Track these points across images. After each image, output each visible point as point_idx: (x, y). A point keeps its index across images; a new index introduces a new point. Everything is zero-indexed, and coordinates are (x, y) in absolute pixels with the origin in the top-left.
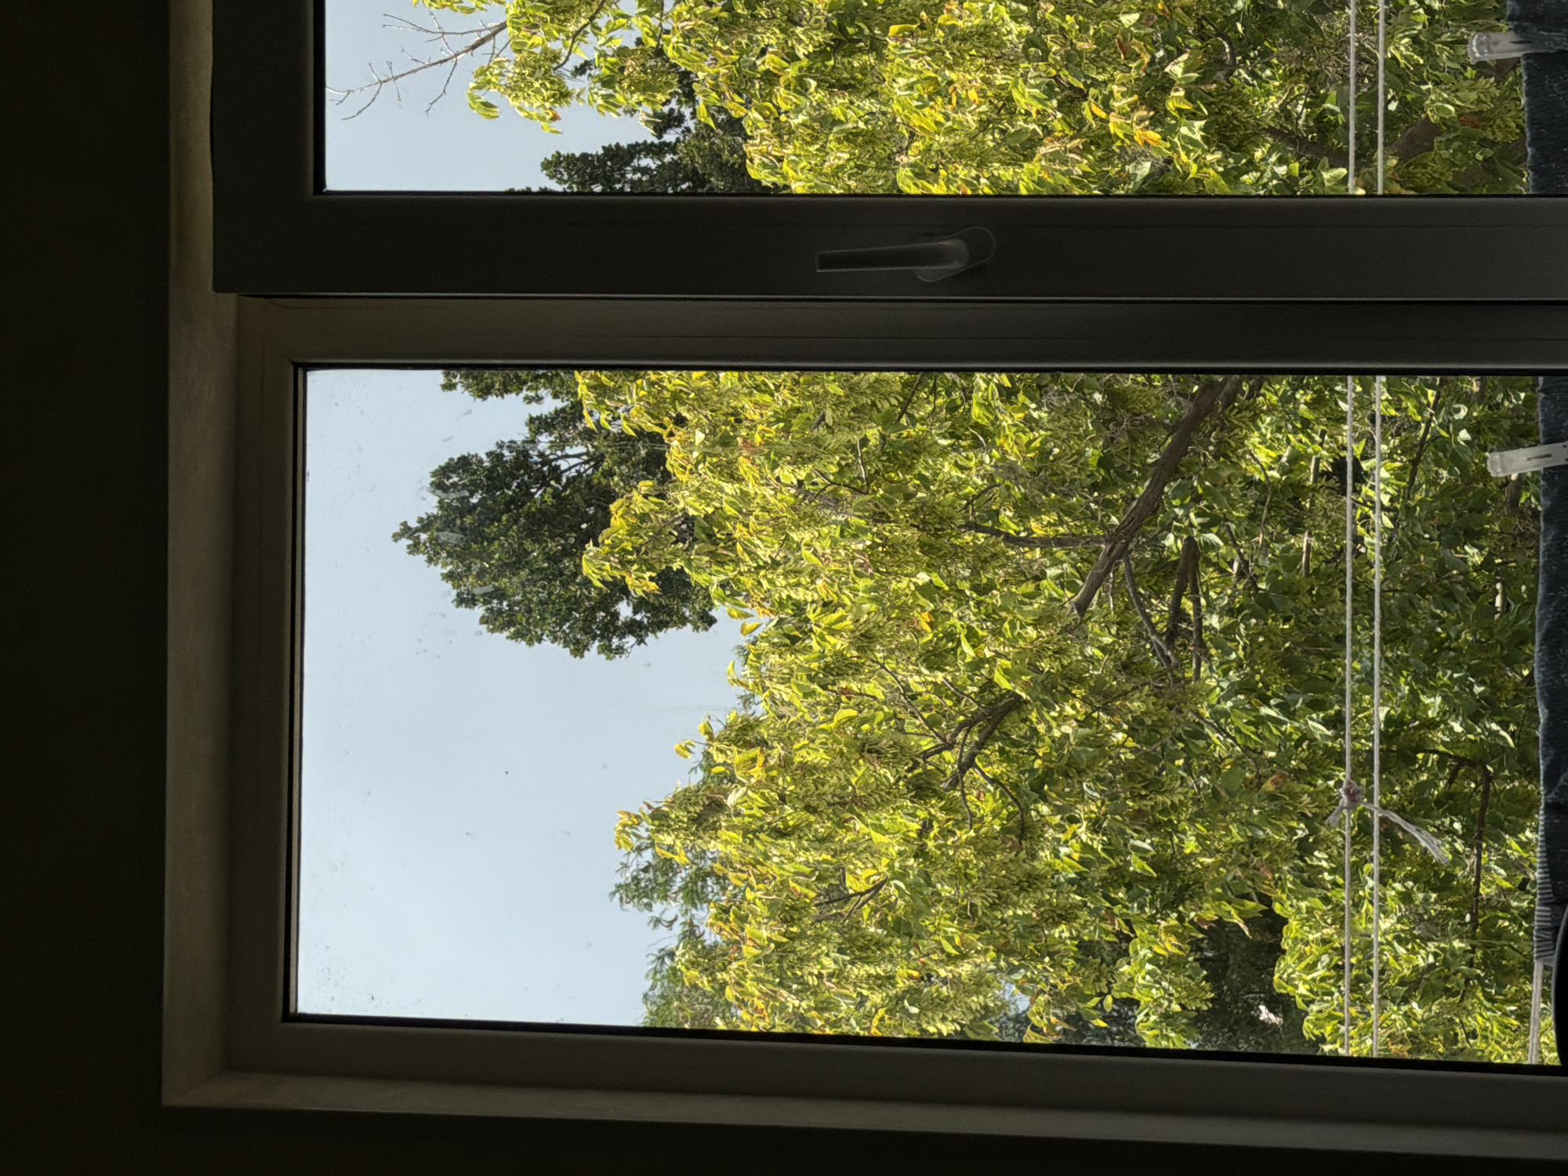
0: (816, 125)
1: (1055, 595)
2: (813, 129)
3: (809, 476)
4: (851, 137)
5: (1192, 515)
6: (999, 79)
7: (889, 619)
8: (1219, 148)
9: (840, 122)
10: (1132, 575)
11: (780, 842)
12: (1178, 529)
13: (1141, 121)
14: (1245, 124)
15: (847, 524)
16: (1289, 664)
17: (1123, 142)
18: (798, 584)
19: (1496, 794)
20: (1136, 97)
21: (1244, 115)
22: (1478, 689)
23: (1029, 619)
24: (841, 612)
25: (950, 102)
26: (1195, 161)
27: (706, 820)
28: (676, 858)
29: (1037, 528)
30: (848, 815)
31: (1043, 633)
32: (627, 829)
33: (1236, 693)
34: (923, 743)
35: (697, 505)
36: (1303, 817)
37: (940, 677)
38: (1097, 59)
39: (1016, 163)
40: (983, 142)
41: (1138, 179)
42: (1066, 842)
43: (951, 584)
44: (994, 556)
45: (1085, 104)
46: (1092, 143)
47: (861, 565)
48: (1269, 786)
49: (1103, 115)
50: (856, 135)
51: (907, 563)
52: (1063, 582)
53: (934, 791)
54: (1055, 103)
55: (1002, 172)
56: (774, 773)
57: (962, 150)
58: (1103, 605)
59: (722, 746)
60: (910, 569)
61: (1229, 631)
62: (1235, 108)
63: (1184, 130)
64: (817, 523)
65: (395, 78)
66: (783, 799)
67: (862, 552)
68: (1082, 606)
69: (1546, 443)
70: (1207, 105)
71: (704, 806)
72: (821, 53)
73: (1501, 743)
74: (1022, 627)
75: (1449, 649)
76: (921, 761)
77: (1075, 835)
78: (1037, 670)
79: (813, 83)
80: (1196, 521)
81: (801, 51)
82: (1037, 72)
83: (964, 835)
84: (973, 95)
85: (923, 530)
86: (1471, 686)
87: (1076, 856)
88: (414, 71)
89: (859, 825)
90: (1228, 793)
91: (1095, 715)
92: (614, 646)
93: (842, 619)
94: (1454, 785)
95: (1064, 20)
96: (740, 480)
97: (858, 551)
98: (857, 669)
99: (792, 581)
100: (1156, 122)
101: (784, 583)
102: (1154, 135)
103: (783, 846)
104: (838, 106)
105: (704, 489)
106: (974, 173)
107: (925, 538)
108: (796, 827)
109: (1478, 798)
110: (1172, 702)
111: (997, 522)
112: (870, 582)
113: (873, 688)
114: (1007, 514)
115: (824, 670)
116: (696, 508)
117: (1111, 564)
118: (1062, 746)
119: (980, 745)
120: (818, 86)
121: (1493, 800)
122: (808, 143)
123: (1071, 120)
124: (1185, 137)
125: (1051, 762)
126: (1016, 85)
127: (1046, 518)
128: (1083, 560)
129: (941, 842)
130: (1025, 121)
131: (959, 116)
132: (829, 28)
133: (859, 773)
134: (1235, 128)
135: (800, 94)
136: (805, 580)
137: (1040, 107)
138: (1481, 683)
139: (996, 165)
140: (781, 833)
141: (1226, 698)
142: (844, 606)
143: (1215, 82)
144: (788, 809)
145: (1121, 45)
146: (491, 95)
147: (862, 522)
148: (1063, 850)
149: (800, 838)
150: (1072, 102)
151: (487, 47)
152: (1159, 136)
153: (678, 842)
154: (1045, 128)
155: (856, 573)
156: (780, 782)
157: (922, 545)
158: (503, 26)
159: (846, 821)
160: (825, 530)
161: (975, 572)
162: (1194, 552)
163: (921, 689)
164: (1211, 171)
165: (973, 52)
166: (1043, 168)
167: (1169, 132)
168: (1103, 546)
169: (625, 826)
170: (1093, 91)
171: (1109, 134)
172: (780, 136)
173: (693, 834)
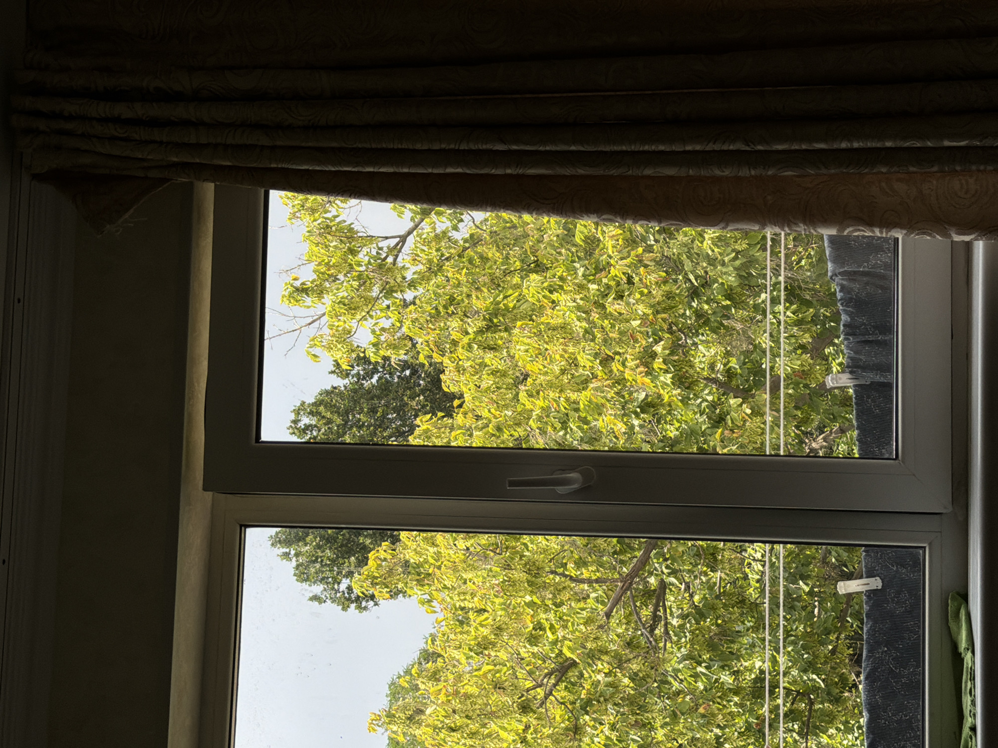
0: (477, 367)
1: (594, 607)
2: (475, 369)
3: (472, 545)
4: (494, 373)
5: (663, 568)
6: (571, 349)
7: (511, 619)
8: (679, 387)
9: (489, 366)
10: (633, 597)
11: (452, 734)
12: (657, 575)
13: (641, 373)
14: (692, 377)
15: (491, 570)
16: (711, 646)
17: (631, 383)
18: (465, 599)
19: (816, 711)
20: (638, 361)
21: (691, 371)
22: (806, 656)
23: (582, 621)
24: (486, 615)
25: (546, 359)
26: (668, 393)
27: (414, 718)
28: (399, 738)
29: (586, 574)
30: (487, 721)
31: (588, 628)
32: (374, 722)
33: (685, 660)
34: (526, 683)
35: (415, 557)
36: (719, 726)
37: (535, 649)
38: (620, 342)
39: (579, 391)
40: (562, 380)
41: (640, 400)
42: (598, 735)
43: (543, 601)
44: (564, 588)
45: (613, 363)
46: (616, 383)
47: (497, 592)
48: (701, 710)
49: (622, 369)
50: (497, 372)
51: (520, 591)
52: (597, 600)
53: (532, 709)
54: (598, 361)
55: (571, 395)
56: (450, 698)
57: (552, 384)
58: (619, 613)
59: (424, 681)
60: (521, 594)
61: (682, 627)
62: (687, 368)
63: (662, 378)
64: (475, 569)
65: (270, 338)
66: (454, 712)
67: (498, 585)
68: (608, 615)
69: (867, 577)
70: (674, 366)
71: (414, 711)
72: (480, 332)
73: (818, 685)
74: (578, 625)
75: (792, 635)
76: (525, 694)
77: (602, 732)
78: (585, 647)
79: (476, 347)
80: (666, 571)
81: (470, 330)
82: (590, 347)
83: (547, 731)
84: (558, 357)
85: (529, 574)
86: (803, 655)
87: (602, 742)
88: (280, 335)
89: (493, 726)
90: (681, 713)
91: (614, 670)
92: (363, 606)
93: (487, 619)
94: (795, 706)
95: (604, 322)
96: (437, 546)
97: (496, 584)
98: (494, 645)
99: (462, 598)
100: (648, 374)
101: (458, 599)
102: (647, 380)
103: (454, 736)
104: (489, 357)
105: (418, 549)
106: (557, 395)
107: (529, 578)
108: (461, 727)
109: (807, 713)
110: (653, 665)
111: (566, 569)
112: (502, 600)
113: (503, 655)
114: (571, 566)
115: (477, 645)
116: (413, 558)
117: (624, 592)
118: (597, 686)
119: (555, 685)
120: (478, 348)
121: (813, 713)
122: (472, 375)
123: (606, 371)
124: (662, 382)
125: (590, 694)
126: (579, 353)
127: (590, 569)
128: (609, 590)
129: (534, 736)
130: (583, 370)
131: (551, 367)
132: (485, 319)
133: (493, 699)
134: (687, 378)
135: (469, 351)
136: (468, 597)
137: (591, 365)
138: (808, 653)
139: (569, 391)
140: (453, 730)
141: (679, 663)
142: (488, 612)
143: (677, 355)
144: (457, 717)
145: (631, 336)
146: (317, 351)
147: (498, 569)
148: (596, 740)
149: (462, 732)
150: (606, 361)
151: (316, 324)
152: (649, 381)
153: (399, 730)
154: (592, 374)
155: (495, 595)
156: (453, 702)
157: (528, 582)
158: (324, 314)
159: (486, 724)
160: (480, 573)
161: (555, 596)
162: (663, 586)
163: (526, 655)
164: (675, 398)
165: (558, 336)
166: (592, 394)
167: (654, 378)
168: (619, 584)
169: (372, 720)
170: (617, 357)
171: (625, 379)
172: (459, 371)
173: (407, 726)
